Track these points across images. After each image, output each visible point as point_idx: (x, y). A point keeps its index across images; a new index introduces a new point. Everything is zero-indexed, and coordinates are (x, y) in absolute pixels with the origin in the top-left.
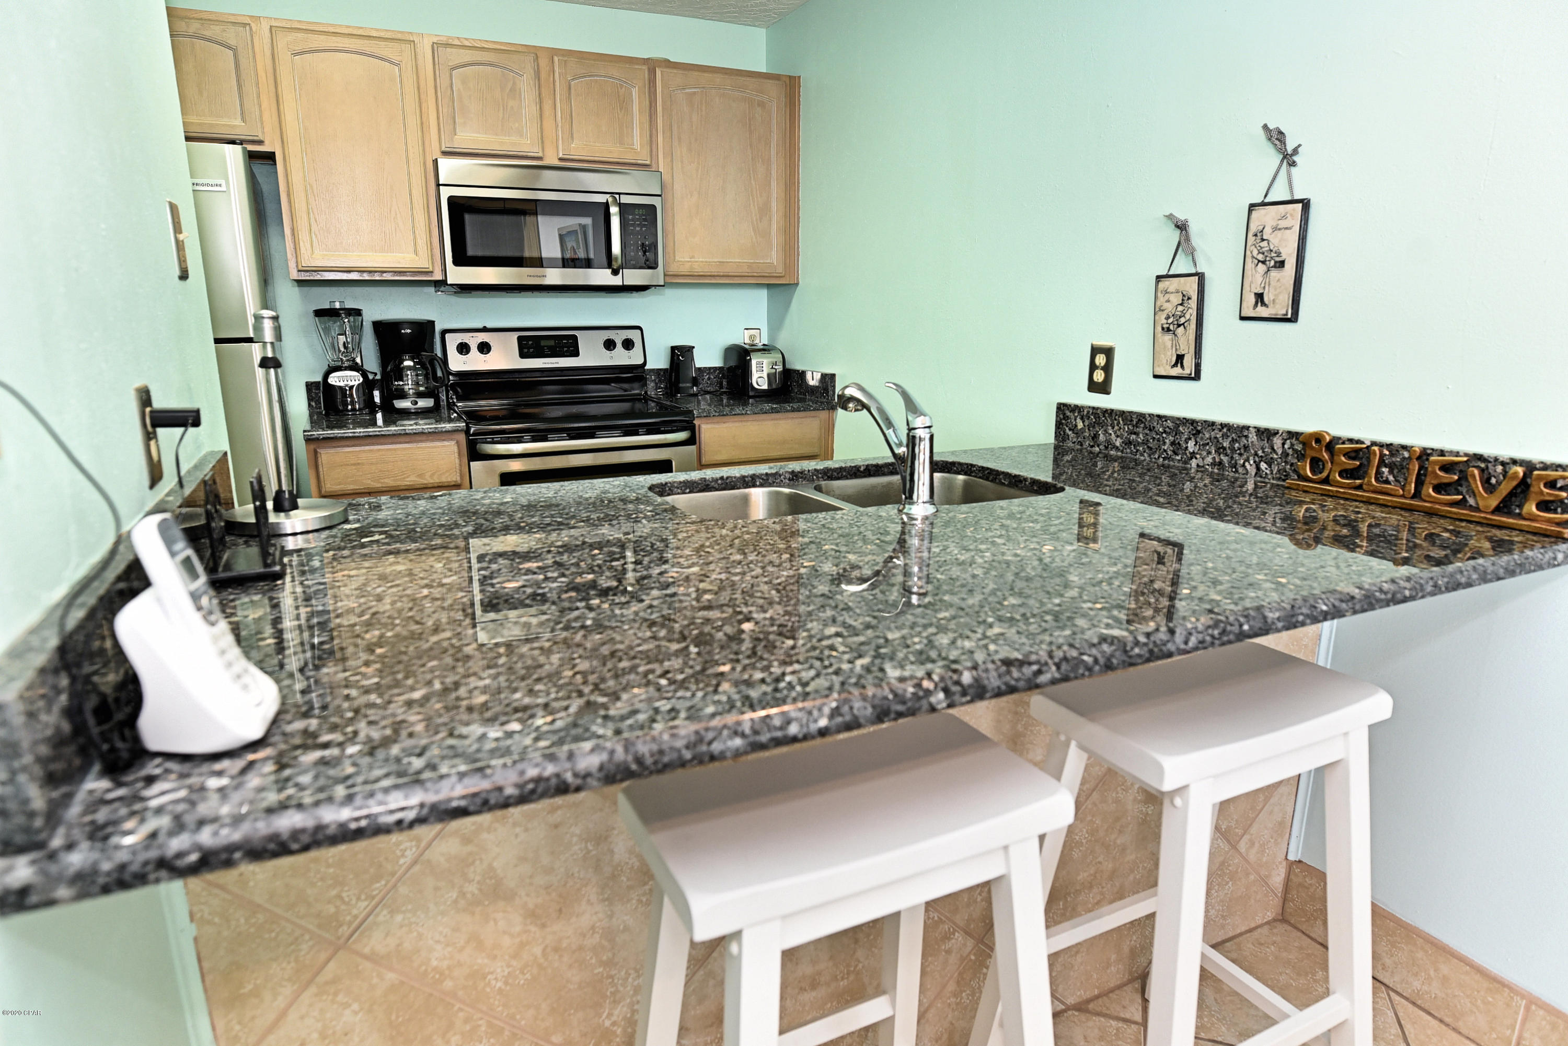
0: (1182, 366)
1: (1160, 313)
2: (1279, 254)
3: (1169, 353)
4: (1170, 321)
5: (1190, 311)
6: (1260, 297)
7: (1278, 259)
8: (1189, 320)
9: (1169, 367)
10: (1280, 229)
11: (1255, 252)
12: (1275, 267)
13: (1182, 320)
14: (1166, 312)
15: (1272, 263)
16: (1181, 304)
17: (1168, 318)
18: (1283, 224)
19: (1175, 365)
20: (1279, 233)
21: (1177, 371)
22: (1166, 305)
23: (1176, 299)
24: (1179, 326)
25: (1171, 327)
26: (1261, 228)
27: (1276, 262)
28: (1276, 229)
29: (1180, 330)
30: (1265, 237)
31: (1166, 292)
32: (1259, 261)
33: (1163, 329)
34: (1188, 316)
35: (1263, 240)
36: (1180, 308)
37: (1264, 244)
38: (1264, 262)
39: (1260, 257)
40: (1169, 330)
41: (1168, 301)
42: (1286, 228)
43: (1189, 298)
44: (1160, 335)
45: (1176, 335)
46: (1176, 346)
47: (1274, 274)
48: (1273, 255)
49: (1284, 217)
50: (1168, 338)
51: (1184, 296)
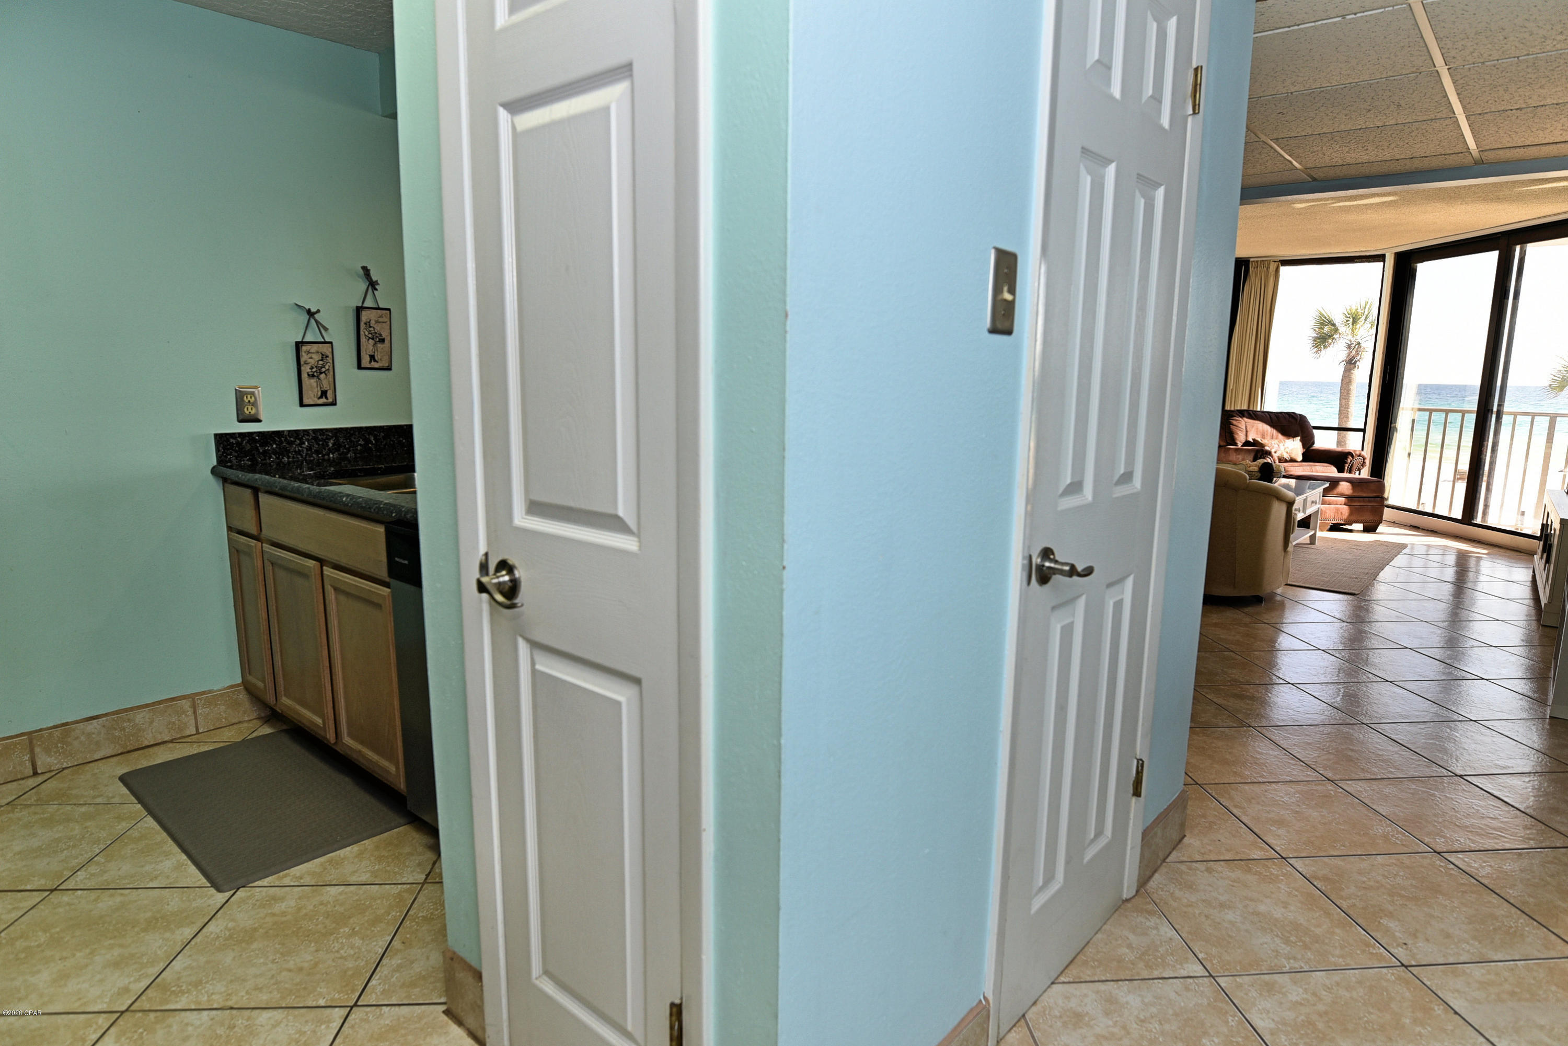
0: (327, 398)
1: (305, 365)
2: (381, 335)
3: (316, 390)
4: (314, 370)
5: (328, 364)
6: (372, 358)
7: (380, 338)
8: (328, 370)
9: (316, 399)
10: (380, 322)
11: (367, 333)
12: (379, 341)
13: (323, 370)
14: (310, 364)
15: (378, 340)
16: (322, 360)
17: (312, 368)
18: (381, 320)
19: (321, 397)
20: (380, 325)
21: (323, 400)
22: (310, 360)
23: (317, 357)
24: (321, 373)
25: (315, 374)
26: (368, 320)
27: (379, 339)
28: (377, 322)
29: (322, 376)
30: (371, 325)
31: (309, 352)
32: (370, 338)
33: (309, 375)
34: (327, 367)
35: (370, 327)
36: (321, 362)
37: (372, 329)
38: (373, 339)
39: (370, 336)
40: (313, 376)
41: (311, 358)
42: (383, 322)
43: (327, 357)
44: (306, 379)
45: (319, 379)
46: (320, 384)
47: (379, 345)
48: (377, 335)
49: (381, 316)
50: (313, 381)
51: (323, 355)
